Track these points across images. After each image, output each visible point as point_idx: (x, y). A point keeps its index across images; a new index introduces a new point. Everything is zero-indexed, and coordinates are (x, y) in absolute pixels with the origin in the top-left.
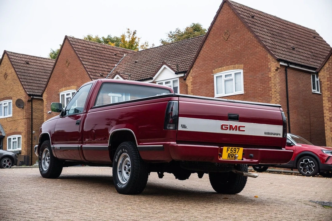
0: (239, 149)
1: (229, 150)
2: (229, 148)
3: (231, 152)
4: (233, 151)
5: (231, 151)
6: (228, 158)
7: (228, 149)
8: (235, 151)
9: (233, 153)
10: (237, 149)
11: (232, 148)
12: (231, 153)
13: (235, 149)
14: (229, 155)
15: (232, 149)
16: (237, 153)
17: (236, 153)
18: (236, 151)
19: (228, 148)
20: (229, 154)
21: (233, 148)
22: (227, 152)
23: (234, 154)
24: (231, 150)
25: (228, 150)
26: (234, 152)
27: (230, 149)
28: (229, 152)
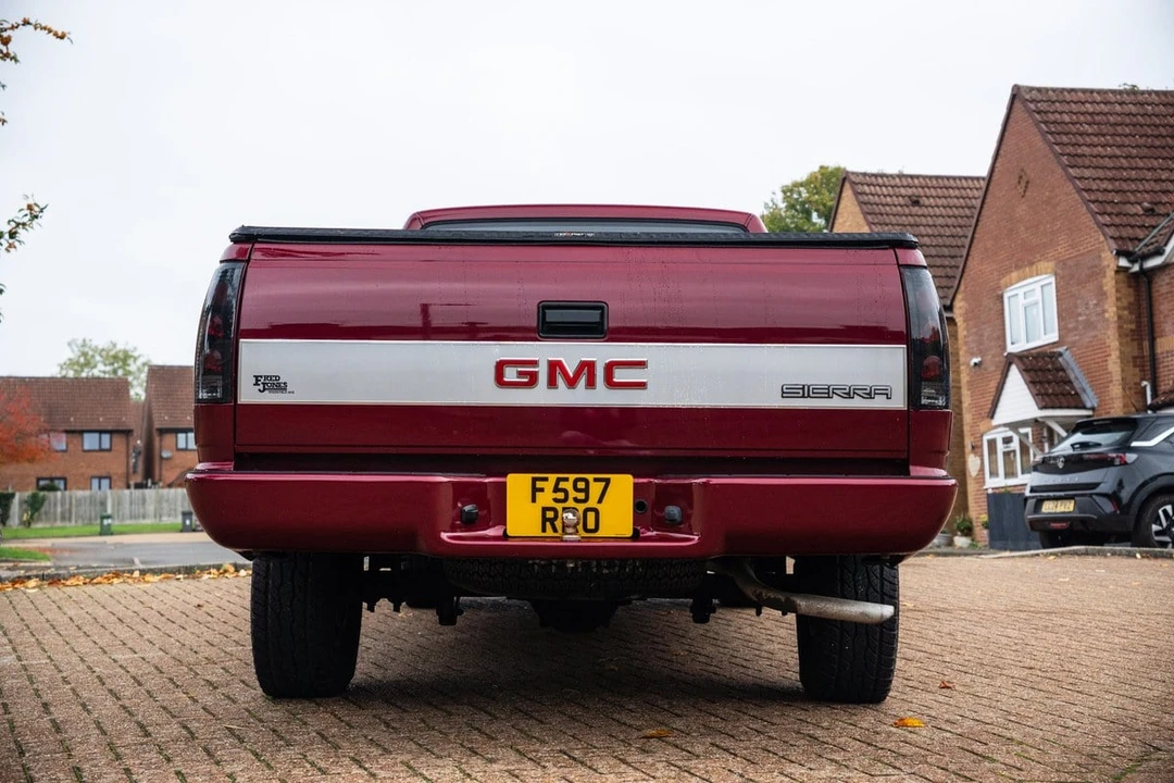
0: (608, 481)
1: (542, 490)
2: (546, 479)
3: (556, 500)
4: (573, 494)
5: (561, 495)
6: (544, 530)
7: (539, 484)
8: (581, 496)
9: (570, 503)
10: (596, 480)
11: (559, 480)
12: (559, 507)
13: (581, 485)
14: (550, 514)
15: (568, 486)
16: (600, 501)
17: (592, 503)
18: (586, 490)
19: (534, 480)
20: (545, 510)
21: (566, 480)
22: (534, 500)
23: (581, 507)
24: (556, 489)
25: (535, 490)
26: (576, 500)
27: (549, 486)
28: (546, 498)
